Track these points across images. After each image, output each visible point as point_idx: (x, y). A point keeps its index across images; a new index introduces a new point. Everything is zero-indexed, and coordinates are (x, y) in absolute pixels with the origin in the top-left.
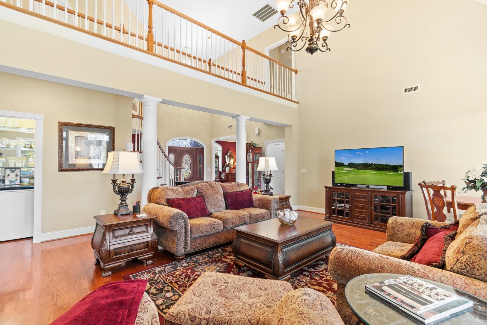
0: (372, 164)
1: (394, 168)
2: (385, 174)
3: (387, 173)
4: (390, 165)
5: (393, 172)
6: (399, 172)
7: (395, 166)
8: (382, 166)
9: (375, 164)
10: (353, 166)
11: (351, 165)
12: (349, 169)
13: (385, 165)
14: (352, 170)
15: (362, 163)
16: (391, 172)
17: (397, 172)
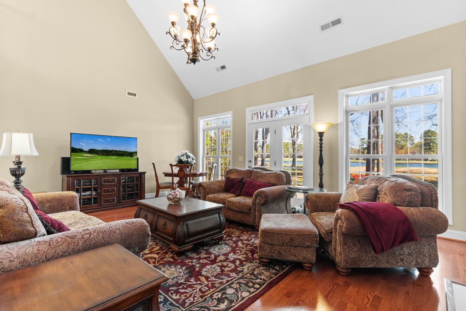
0: (113, 150)
1: (130, 154)
2: (123, 159)
3: (126, 158)
4: (128, 152)
5: (130, 157)
6: (134, 157)
7: (131, 152)
8: (121, 152)
9: (115, 151)
10: (94, 152)
11: (91, 151)
12: (89, 155)
13: (124, 152)
14: (93, 156)
15: (103, 150)
16: (129, 157)
17: (133, 157)
